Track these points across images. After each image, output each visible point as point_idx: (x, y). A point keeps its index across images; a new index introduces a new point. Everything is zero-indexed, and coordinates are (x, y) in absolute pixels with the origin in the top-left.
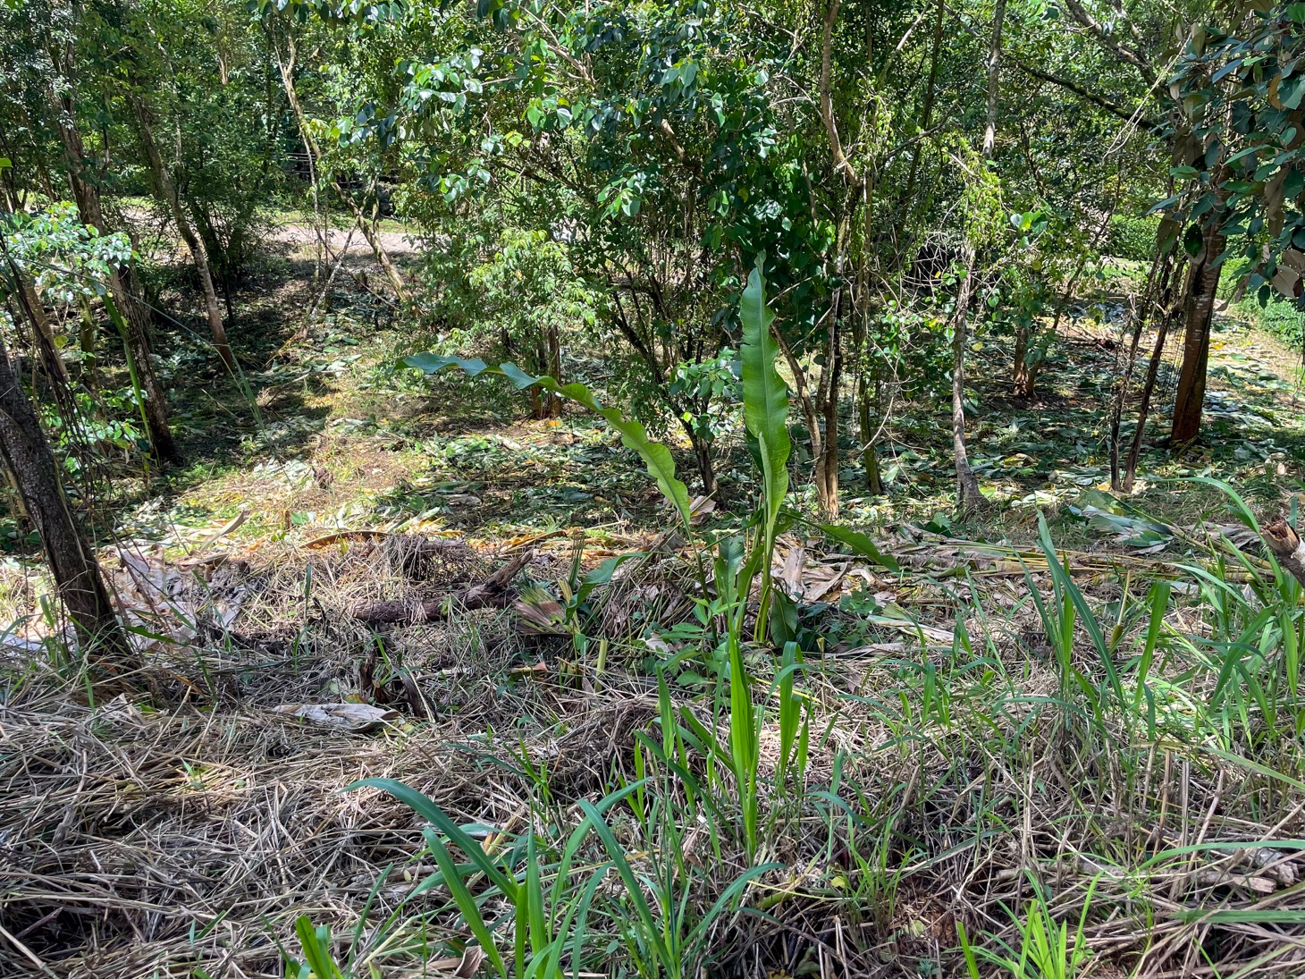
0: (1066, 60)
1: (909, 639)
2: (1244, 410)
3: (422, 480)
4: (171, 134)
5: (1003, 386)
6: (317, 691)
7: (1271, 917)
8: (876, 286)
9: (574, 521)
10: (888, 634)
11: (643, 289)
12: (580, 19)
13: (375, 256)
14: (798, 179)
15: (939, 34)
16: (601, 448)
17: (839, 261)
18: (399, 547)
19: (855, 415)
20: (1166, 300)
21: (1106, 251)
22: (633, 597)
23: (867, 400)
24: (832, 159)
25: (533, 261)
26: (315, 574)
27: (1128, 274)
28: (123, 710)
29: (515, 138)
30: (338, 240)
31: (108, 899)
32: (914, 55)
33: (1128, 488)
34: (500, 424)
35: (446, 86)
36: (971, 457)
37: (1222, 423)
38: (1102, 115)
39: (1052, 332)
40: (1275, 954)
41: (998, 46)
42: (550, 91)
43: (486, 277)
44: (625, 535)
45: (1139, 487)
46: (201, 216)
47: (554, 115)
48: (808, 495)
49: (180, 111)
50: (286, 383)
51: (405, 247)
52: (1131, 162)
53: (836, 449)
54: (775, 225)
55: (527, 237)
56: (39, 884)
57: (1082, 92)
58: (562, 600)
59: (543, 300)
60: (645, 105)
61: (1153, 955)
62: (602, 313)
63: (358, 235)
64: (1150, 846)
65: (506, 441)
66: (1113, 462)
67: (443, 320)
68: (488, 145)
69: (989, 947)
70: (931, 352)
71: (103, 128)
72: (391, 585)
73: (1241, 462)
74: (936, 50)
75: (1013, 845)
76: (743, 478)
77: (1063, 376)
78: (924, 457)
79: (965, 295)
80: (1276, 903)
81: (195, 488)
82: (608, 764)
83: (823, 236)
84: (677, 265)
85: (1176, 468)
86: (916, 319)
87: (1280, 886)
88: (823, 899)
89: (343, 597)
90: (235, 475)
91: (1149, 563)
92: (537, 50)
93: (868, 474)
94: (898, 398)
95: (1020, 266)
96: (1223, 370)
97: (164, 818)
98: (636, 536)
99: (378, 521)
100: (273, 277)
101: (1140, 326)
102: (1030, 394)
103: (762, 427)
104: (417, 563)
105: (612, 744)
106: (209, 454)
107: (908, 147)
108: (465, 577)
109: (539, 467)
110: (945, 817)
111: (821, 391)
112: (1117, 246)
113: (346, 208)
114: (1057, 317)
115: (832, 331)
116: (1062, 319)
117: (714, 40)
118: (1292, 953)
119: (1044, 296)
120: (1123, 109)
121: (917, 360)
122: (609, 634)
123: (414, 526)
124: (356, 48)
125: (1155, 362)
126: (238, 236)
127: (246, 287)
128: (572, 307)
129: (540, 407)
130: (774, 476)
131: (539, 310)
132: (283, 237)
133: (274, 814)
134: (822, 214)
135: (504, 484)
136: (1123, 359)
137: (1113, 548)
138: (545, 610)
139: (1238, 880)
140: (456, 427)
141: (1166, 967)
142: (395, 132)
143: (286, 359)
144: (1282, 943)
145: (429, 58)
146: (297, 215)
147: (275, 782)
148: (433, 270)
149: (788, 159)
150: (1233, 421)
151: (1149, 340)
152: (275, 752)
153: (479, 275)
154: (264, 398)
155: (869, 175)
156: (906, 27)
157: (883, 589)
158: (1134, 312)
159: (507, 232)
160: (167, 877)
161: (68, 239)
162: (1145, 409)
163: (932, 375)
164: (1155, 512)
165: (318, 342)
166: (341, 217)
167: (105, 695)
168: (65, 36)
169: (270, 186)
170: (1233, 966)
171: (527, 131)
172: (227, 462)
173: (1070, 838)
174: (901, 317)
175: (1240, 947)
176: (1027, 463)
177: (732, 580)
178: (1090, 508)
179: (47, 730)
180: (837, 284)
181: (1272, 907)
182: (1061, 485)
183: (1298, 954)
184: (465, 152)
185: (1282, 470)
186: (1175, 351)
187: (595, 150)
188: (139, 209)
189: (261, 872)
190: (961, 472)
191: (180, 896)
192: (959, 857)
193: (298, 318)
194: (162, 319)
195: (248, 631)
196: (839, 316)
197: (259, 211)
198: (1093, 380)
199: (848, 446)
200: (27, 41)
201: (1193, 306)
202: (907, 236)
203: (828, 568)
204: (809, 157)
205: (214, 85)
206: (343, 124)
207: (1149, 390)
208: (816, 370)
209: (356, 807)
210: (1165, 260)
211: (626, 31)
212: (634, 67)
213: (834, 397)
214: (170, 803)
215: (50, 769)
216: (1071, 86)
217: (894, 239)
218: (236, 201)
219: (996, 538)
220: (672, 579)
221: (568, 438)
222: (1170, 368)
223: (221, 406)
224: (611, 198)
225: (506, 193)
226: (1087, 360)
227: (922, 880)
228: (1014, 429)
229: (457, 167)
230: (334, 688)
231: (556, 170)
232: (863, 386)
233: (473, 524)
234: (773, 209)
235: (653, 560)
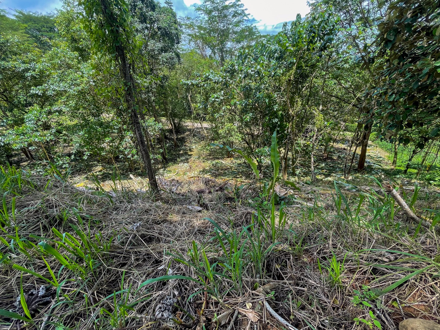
0: (337, 93)
1: (302, 204)
2: (374, 163)
3: (207, 168)
4: (170, 107)
5: (321, 156)
6: (190, 203)
7: (388, 267)
8: (296, 135)
9: (234, 177)
10: (297, 203)
11: (250, 134)
12: (242, 86)
13: (202, 128)
14: (282, 114)
15: (311, 88)
16: (240, 164)
17: (289, 130)
18: (204, 179)
19: (291, 160)
20: (358, 140)
21: (344, 130)
22: (247, 192)
23: (293, 157)
24: (289, 110)
25: (230, 129)
26: (189, 183)
27: (349, 135)
28: (159, 203)
29: (228, 107)
30: (196, 125)
31: (157, 235)
32: (305, 91)
33: (348, 178)
34: (222, 158)
35: (217, 98)
36: (315, 170)
37: (369, 167)
38: (344, 103)
39: (332, 146)
40: (389, 275)
41: (323, 90)
42: (235, 98)
43: (222, 132)
44: (244, 181)
45: (350, 178)
46: (173, 120)
47: (236, 103)
48: (281, 175)
49: (171, 103)
50: (185, 150)
51: (207, 126)
52: (350, 113)
53: (287, 166)
54: (277, 123)
55: (229, 125)
56: (146, 231)
57: (340, 99)
58: (233, 191)
59: (232, 136)
60: (253, 101)
61: (359, 271)
62: (242, 139)
63: (199, 124)
64: (359, 249)
65: (223, 162)
66: (345, 172)
67: (213, 139)
68: (223, 108)
69: (323, 264)
70: (307, 149)
71: (159, 105)
72: (202, 186)
73: (373, 174)
74: (310, 91)
75: (327, 245)
76: (268, 171)
77: (335, 155)
78: (305, 169)
79: (315, 138)
80: (389, 264)
81: (169, 167)
82: (243, 222)
83: (286, 125)
84: (257, 130)
85: (358, 175)
86: (305, 142)
87: (390, 261)
88: (287, 251)
89: (194, 187)
90: (176, 165)
91: (352, 193)
92: (234, 91)
93: (293, 172)
94: (300, 157)
95: (326, 133)
96: (369, 155)
97: (166, 222)
98: (246, 181)
99: (199, 175)
100: (184, 131)
101: (352, 145)
102: (327, 158)
103: (274, 161)
104: (207, 182)
105: (243, 218)
106: (172, 161)
107: (304, 109)
108: (215, 186)
109: (228, 167)
110: (312, 239)
111: (284, 155)
112: (346, 129)
113: (197, 119)
114: (333, 143)
115: (287, 144)
116: (335, 143)
117: (267, 89)
118: (393, 275)
119: (331, 139)
120: (349, 102)
121: (304, 150)
122: (242, 199)
123: (206, 176)
124: (202, 91)
125: (355, 153)
126: (179, 124)
127: (180, 133)
128: (237, 137)
129: (229, 155)
130: (276, 171)
131: (231, 138)
132: (187, 124)
133: (184, 224)
134: (286, 121)
135: (222, 170)
136: (348, 152)
137: (345, 190)
138: (230, 193)
139: (380, 258)
140: (214, 158)
141: (362, 274)
142: (207, 106)
143: (186, 145)
144: (391, 273)
145: (214, 93)
146: (189, 120)
147: (184, 218)
148: (212, 130)
149: (280, 111)
150: (372, 166)
151: (353, 148)
152: (184, 213)
153: (220, 131)
154: (181, 152)
155: (296, 114)
156: (304, 87)
157: (296, 194)
158: (350, 143)
159: (226, 124)
160: (166, 233)
161: (153, 124)
162: (352, 162)
163: (307, 153)
164: (354, 183)
165: (191, 143)
166: (196, 121)
167: (157, 200)
168: (155, 90)
169: (185, 115)
170: (378, 276)
171: (230, 105)
172: (175, 163)
173: (340, 245)
174: (302, 142)
175: (380, 273)
176: (326, 172)
177: (266, 190)
178: (340, 181)
179: (147, 205)
180: (289, 135)
181: (388, 265)
182: (333, 177)
183: (395, 276)
184: (219, 110)
185: (383, 176)
186: (359, 151)
187: (243, 109)
188: (164, 119)
189: (182, 234)
190: (313, 173)
191: (168, 236)
192: (315, 247)
193: (188, 138)
194: (166, 137)
195: (178, 192)
196: (289, 141)
197: (183, 120)
198: (341, 156)
199: (289, 166)
200: (148, 91)
201: (363, 142)
202: (303, 126)
203: (284, 190)
204: (284, 110)
205: (177, 98)
206: (199, 105)
207: (353, 158)
208: (284, 151)
209: (198, 224)
210: (358, 132)
211: (250, 88)
212: (251, 94)
213: (287, 157)
214: (166, 220)
215: (148, 212)
216: (338, 98)
217: (300, 126)
218: (179, 118)
219: (319, 186)
220: (254, 189)
221: (234, 162)
222: (358, 154)
223: (174, 153)
224: (245, 118)
225: (226, 117)
226: (339, 152)
227: (307, 250)
228: (324, 165)
229: (218, 112)
230: (193, 203)
231: (235, 113)
232: (293, 155)
233: (216, 176)
234: (276, 120)
235: (251, 185)
